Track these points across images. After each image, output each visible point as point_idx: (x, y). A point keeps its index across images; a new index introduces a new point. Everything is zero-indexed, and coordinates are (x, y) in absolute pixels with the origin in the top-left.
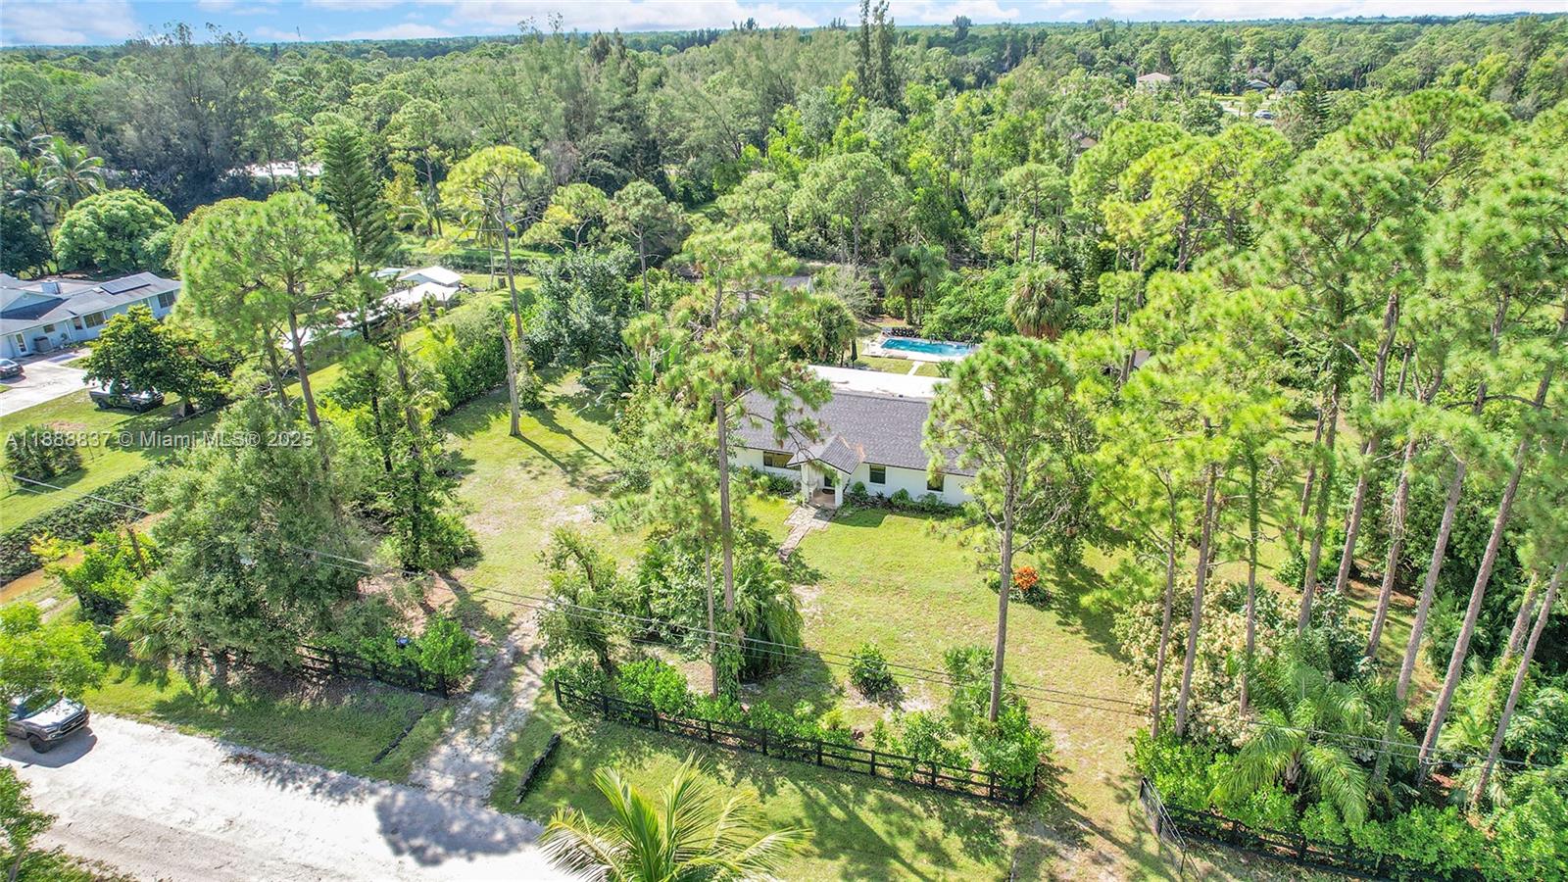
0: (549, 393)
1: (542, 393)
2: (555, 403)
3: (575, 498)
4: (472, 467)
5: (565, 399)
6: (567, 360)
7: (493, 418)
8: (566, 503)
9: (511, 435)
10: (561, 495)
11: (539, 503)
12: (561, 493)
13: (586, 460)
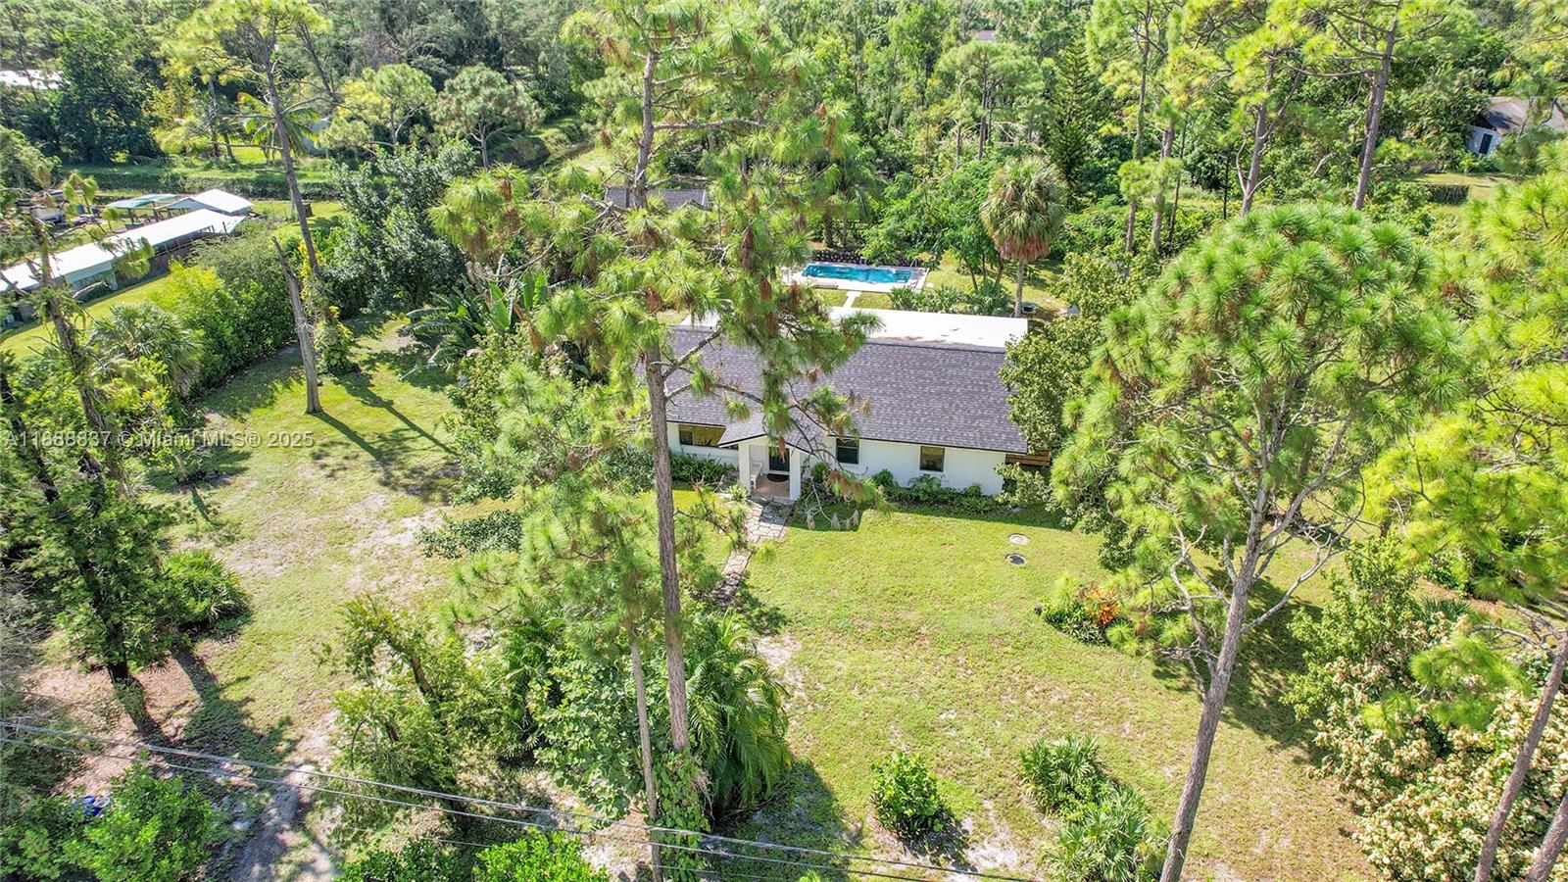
0: (363, 349)
1: (353, 349)
2: (371, 362)
3: (402, 507)
4: (243, 464)
5: (385, 357)
6: (387, 301)
7: (280, 387)
8: (389, 514)
9: (308, 412)
10: (380, 503)
11: (347, 518)
12: (381, 498)
13: (408, 443)
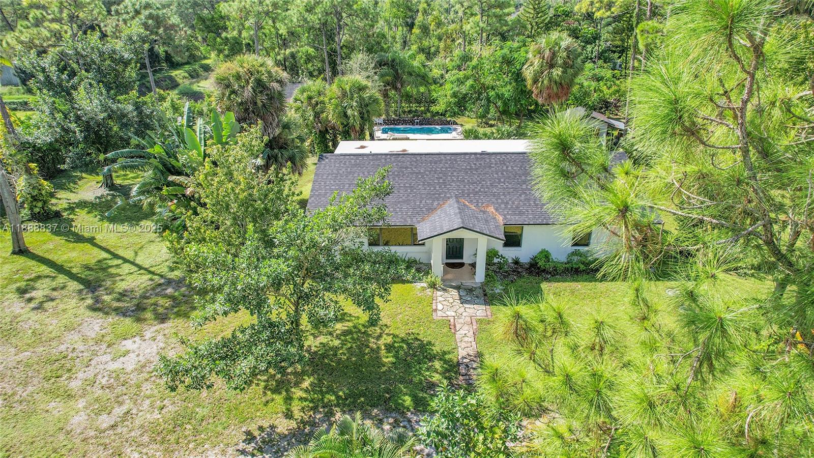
0: (62, 200)
1: (53, 201)
2: (71, 209)
3: (120, 329)
5: (83, 204)
8: (108, 338)
9: (14, 253)
10: (97, 328)
11: (63, 348)
12: (96, 325)
13: (113, 271)
